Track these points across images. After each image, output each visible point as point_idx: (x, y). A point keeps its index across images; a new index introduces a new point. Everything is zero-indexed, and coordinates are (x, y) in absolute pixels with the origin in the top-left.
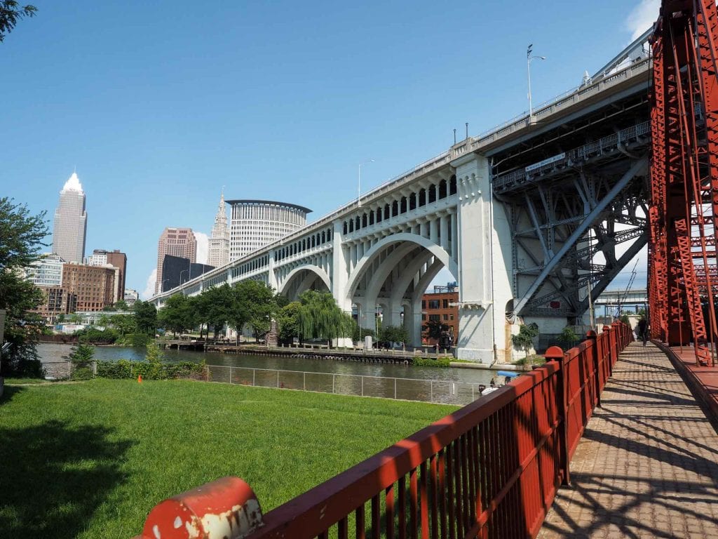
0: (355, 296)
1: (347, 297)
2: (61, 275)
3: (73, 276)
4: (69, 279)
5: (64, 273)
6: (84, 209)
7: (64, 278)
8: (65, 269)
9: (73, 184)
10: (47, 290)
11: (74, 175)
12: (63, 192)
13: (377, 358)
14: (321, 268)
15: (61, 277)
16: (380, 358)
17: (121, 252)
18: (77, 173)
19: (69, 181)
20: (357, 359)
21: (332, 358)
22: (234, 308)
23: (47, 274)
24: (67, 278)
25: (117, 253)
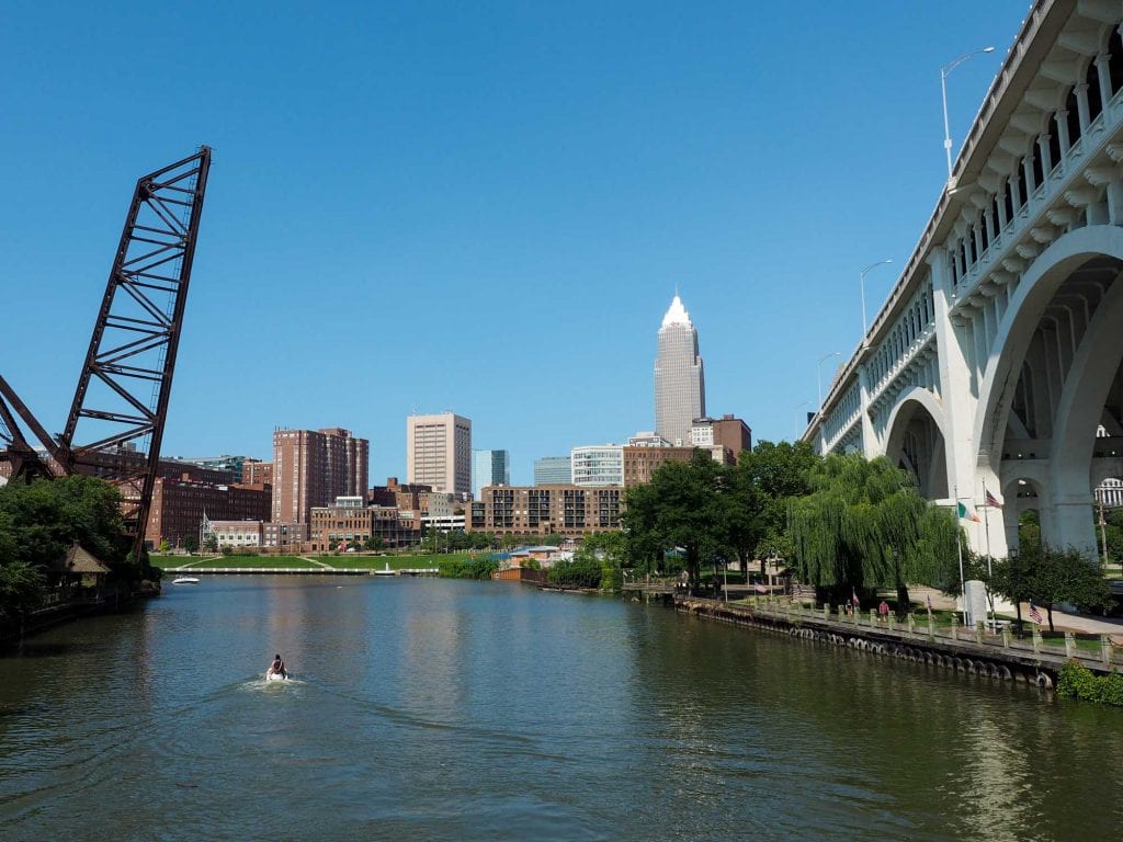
0: (1006, 457)
1: (980, 464)
2: (622, 466)
3: (640, 468)
4: (634, 472)
5: (627, 463)
6: (696, 352)
7: (627, 471)
8: (626, 456)
9: (677, 315)
10: (595, 493)
11: (677, 300)
12: (662, 331)
13: (961, 655)
14: (932, 391)
15: (623, 471)
16: (974, 658)
17: (735, 418)
18: (679, 295)
19: (670, 312)
20: (917, 655)
21: (864, 643)
22: (708, 510)
23: (601, 467)
24: (631, 472)
25: (729, 419)
